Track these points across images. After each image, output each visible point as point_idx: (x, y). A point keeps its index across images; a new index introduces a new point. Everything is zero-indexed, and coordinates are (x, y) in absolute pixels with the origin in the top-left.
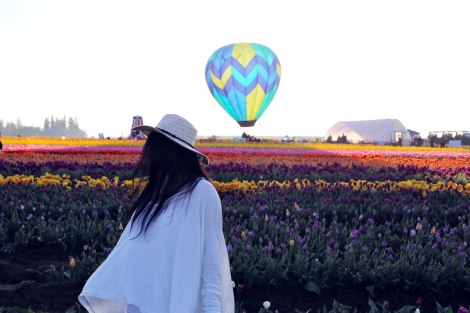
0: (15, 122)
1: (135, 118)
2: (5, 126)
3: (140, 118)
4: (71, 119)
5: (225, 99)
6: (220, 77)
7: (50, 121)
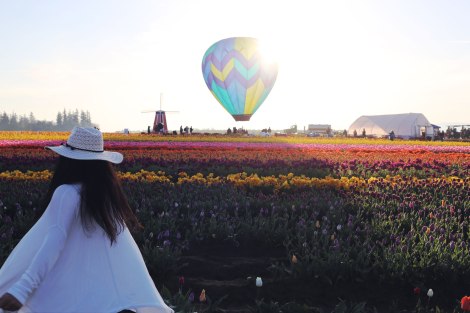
0: (28, 116)
1: (158, 113)
2: (18, 120)
3: (163, 113)
4: (83, 114)
5: (224, 92)
6: (221, 70)
7: (63, 115)
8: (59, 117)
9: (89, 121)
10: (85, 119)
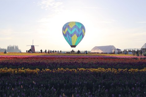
1: (32, 46)
3: (34, 46)
4: (16, 46)
7: (9, 47)
8: (8, 47)
9: (18, 49)
10: (17, 48)
